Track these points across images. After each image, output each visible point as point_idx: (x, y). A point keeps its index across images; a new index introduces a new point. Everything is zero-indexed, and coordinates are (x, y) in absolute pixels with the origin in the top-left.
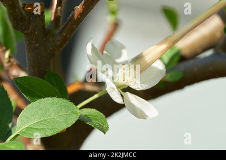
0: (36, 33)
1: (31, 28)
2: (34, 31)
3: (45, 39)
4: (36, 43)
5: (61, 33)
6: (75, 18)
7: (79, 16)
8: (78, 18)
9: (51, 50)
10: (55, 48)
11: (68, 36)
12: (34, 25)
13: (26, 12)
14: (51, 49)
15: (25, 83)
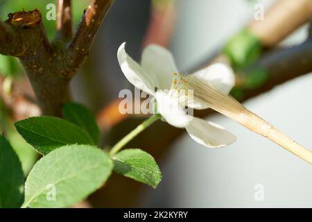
0: (35, 54)
1: (25, 49)
2: (31, 52)
3: (50, 59)
4: (38, 67)
5: (72, 47)
6: (88, 24)
7: (93, 21)
8: (91, 22)
9: (63, 74)
10: (67, 69)
11: (83, 50)
12: (28, 43)
13: (13, 26)
14: (62, 71)
15: (32, 127)
